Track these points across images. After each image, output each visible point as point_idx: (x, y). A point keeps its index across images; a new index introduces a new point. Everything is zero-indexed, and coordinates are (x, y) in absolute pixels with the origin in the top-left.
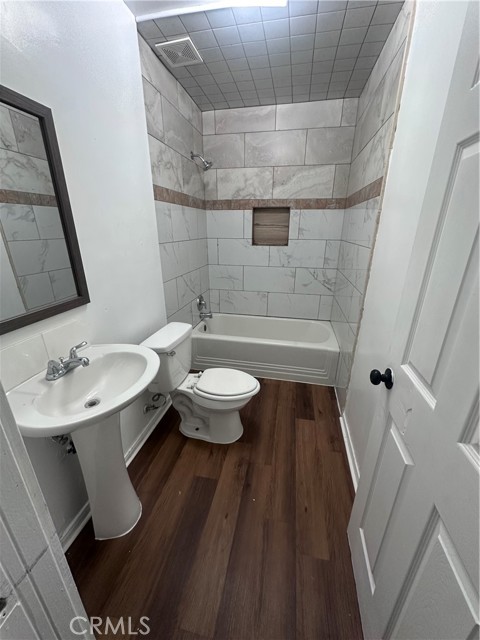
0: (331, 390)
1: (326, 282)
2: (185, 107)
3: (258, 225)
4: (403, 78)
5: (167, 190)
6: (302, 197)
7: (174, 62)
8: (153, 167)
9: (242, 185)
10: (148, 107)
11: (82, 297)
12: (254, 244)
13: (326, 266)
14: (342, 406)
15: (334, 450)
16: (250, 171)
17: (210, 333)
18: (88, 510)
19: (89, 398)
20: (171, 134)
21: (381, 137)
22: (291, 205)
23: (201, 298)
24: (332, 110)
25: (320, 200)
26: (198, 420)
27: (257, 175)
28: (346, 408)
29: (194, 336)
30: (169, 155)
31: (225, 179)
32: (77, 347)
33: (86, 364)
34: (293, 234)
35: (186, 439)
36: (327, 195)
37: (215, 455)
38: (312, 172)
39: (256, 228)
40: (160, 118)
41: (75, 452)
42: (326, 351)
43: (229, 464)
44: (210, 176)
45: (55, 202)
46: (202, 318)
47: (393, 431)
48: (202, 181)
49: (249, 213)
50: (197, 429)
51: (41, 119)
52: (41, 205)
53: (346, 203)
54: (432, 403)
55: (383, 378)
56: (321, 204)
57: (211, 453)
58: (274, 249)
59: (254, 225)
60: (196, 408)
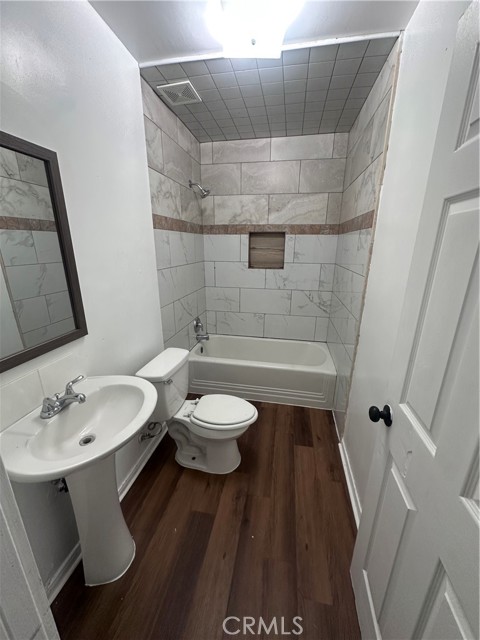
0: (329, 413)
1: (321, 304)
2: (184, 140)
3: (254, 248)
4: (390, 122)
5: (166, 218)
6: (297, 223)
7: (174, 101)
8: (152, 197)
9: (239, 211)
10: (149, 143)
11: (80, 329)
12: (250, 267)
13: (321, 289)
14: (341, 432)
15: (334, 480)
16: (246, 199)
17: (207, 355)
18: (79, 551)
19: (83, 434)
20: (170, 166)
21: (371, 173)
22: (286, 230)
23: (198, 320)
24: (324, 143)
25: (314, 225)
26: (194, 449)
27: (253, 202)
28: (345, 434)
29: (191, 359)
30: (169, 185)
31: (222, 206)
32: (73, 382)
33: (82, 400)
34: (288, 257)
35: (182, 469)
36: (321, 221)
37: (212, 486)
38: (306, 200)
39: (253, 252)
40: (160, 152)
41: (66, 490)
42: (323, 375)
43: (227, 496)
44: (208, 203)
45: (55, 227)
46: (199, 340)
47: (393, 471)
48: (199, 207)
49: (245, 238)
50: (194, 458)
51: (47, 163)
52: (41, 230)
53: (340, 229)
54: (432, 449)
55: (382, 415)
56: (315, 230)
57: (208, 484)
58: (270, 272)
59: (250, 248)
60: (192, 437)
